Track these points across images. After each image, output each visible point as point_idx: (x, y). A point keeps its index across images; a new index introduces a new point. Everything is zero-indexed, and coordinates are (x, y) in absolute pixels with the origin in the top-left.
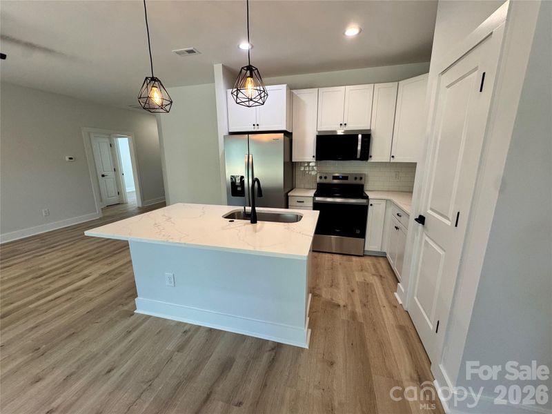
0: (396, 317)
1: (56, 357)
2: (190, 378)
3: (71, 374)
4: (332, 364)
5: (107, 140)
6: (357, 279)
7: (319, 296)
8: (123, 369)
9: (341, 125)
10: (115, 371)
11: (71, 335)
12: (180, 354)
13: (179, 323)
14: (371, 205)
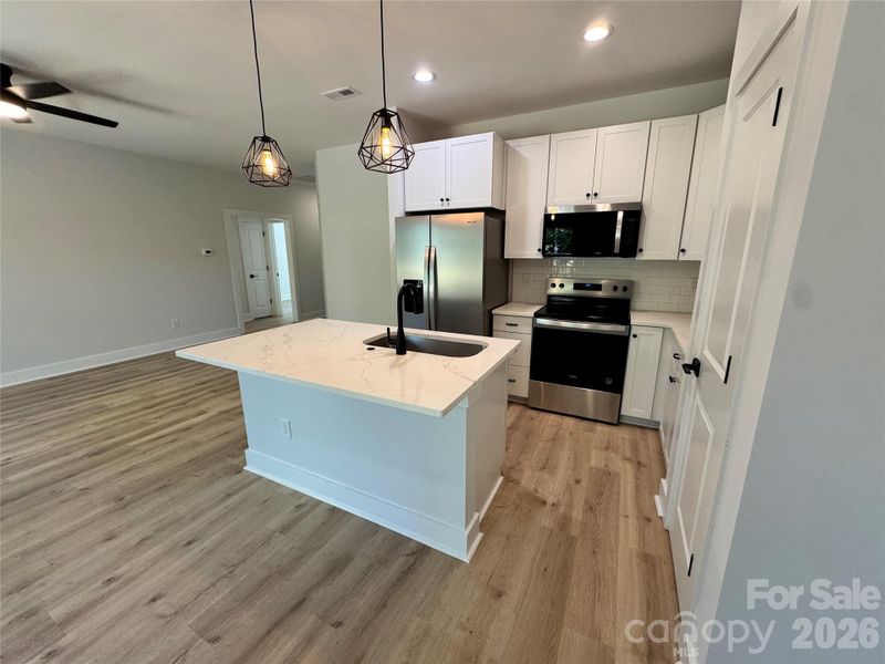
0: (642, 537)
1: (137, 512)
2: (283, 572)
3: (147, 538)
4: (499, 595)
5: (260, 226)
6: (593, 463)
7: (517, 482)
8: (207, 543)
9: (588, 195)
10: (196, 544)
11: (161, 488)
12: (282, 536)
13: (296, 493)
14: (635, 336)
